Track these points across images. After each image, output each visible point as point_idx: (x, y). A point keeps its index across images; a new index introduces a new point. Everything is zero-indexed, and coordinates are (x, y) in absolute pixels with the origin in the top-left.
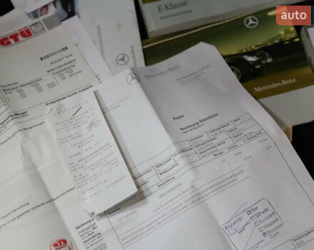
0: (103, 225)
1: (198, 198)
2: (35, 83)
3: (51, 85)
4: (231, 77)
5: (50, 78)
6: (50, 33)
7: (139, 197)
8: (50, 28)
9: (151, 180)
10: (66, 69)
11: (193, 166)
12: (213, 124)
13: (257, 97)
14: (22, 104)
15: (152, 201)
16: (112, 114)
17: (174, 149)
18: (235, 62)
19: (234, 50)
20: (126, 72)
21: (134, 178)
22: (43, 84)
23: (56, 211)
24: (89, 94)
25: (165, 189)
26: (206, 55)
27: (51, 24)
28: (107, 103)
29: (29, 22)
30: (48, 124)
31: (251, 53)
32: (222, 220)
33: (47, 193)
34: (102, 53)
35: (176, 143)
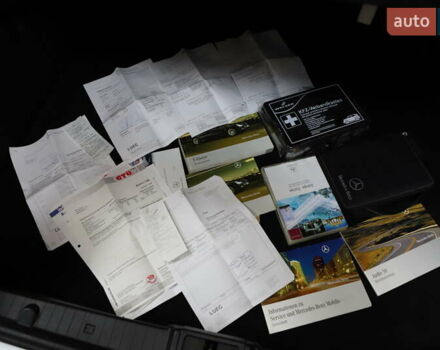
0: (171, 267)
1: (217, 252)
2: (134, 198)
3: (142, 199)
4: (229, 191)
5: (141, 196)
6: (139, 173)
7: (188, 253)
8: (141, 169)
9: (194, 244)
10: (149, 190)
11: (214, 236)
12: (222, 215)
13: (242, 201)
14: (128, 209)
15: (195, 254)
16: (174, 212)
17: (204, 229)
18: (231, 184)
19: (230, 179)
20: (179, 192)
21: (186, 244)
22: (138, 198)
23: (148, 261)
24: (161, 203)
25: (200, 248)
26: (217, 181)
27: (141, 168)
28: (170, 207)
29: (130, 167)
30: (142, 219)
31: (239, 180)
32: (229, 262)
33: (142, 251)
34: (167, 182)
35: (206, 225)
